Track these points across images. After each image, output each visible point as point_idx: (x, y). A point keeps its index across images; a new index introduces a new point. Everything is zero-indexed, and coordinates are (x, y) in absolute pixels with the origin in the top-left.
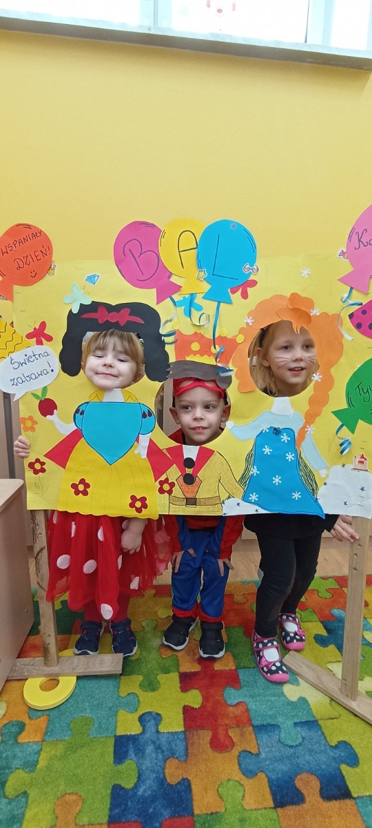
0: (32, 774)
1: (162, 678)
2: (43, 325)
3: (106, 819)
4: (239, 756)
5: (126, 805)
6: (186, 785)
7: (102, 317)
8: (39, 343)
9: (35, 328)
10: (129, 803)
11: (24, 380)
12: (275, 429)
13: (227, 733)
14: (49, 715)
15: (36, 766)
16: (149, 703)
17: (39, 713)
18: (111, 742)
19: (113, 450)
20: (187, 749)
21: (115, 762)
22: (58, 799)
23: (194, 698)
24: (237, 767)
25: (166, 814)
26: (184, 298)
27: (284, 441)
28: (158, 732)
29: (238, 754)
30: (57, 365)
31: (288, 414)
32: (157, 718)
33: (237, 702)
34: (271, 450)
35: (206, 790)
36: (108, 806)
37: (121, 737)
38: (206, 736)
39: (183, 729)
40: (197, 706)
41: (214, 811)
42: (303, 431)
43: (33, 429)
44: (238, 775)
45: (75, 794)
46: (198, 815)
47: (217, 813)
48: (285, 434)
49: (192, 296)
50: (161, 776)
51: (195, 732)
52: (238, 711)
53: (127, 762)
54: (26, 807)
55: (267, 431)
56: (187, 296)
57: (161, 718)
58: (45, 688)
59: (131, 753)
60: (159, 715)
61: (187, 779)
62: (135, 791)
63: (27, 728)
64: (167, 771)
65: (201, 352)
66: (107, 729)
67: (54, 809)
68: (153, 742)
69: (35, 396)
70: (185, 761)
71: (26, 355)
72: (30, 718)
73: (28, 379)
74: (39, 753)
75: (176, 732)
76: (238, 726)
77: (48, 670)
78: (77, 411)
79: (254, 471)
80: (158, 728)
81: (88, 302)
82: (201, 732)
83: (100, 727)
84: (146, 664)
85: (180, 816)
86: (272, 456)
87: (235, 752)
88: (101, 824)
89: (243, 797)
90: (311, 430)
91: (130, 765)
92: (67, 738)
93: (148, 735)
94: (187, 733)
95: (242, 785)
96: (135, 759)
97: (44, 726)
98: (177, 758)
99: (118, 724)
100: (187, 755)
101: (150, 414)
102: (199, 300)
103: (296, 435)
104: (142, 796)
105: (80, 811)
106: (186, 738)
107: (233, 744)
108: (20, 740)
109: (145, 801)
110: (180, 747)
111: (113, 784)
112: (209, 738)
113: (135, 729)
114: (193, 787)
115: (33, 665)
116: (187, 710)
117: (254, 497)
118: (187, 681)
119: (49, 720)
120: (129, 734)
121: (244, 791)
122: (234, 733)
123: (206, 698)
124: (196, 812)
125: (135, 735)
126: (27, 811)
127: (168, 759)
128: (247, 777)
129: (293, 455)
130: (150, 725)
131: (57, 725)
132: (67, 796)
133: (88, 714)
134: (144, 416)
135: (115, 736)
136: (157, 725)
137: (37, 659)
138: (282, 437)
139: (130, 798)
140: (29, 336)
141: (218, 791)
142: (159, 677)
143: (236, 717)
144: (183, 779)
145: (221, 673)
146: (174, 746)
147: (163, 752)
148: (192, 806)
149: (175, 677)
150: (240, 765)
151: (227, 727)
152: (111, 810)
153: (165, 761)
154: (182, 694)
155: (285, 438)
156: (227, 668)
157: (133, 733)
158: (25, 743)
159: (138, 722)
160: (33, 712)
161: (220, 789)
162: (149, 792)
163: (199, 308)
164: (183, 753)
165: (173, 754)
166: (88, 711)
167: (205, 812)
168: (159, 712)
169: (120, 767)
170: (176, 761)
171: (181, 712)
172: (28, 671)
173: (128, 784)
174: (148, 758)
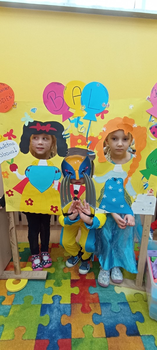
0: (6, 318)
1: (63, 281)
2: (12, 131)
3: (35, 338)
4: (93, 315)
5: (44, 333)
6: (69, 326)
7: (38, 128)
8: (10, 139)
9: (8, 132)
10: (45, 332)
11: (3, 155)
12: (114, 178)
13: (89, 306)
14: (15, 294)
15: (8, 314)
16: (57, 291)
17: (11, 293)
18: (40, 307)
19: (43, 187)
20: (71, 311)
21: (40, 315)
22: (16, 328)
23: (76, 290)
24: (91, 320)
25: (60, 337)
26: (75, 119)
27: (118, 183)
28: (59, 303)
29: (92, 314)
30: (18, 149)
31: (121, 172)
32: (60, 298)
33: (94, 293)
34: (112, 188)
35: (77, 328)
36: (36, 332)
37: (44, 305)
38: (80, 306)
39: (70, 303)
40: (77, 294)
41: (80, 337)
42: (127, 179)
43: (7, 177)
44: (91, 323)
45: (23, 327)
46: (73, 339)
47: (81, 338)
48: (119, 181)
49: (79, 118)
50: (59, 322)
51: (75, 305)
52: (94, 297)
53: (46, 315)
54: (3, 331)
55: (111, 179)
56: (76, 118)
57: (62, 298)
58: (14, 283)
59: (48, 312)
60: (61, 296)
61: (70, 324)
62: (48, 327)
63: (6, 299)
64: (62, 320)
65: (82, 144)
66: (39, 301)
67: (14, 332)
68: (57, 308)
69: (8, 162)
70: (70, 316)
71: (3, 144)
72: (7, 295)
73: (5, 155)
74: (10, 309)
75: (67, 304)
76: (93, 303)
77: (16, 276)
78: (27, 169)
79: (104, 196)
80: (60, 302)
81: (32, 121)
82: (78, 304)
83: (36, 300)
84: (57, 275)
85: (66, 338)
86: (112, 190)
87: (91, 313)
88: (33, 340)
89: (93, 332)
90: (130, 179)
91: (47, 317)
92: (22, 304)
93: (55, 304)
94: (72, 305)
95: (93, 327)
96: (49, 314)
97: (13, 298)
98: (67, 315)
99: (43, 299)
100: (71, 314)
101: (59, 171)
102: (81, 120)
103: (124, 181)
104: (51, 329)
105: (25, 334)
106: (71, 307)
107: (91, 310)
108: (3, 303)
109: (52, 332)
110: (68, 310)
111: (39, 323)
112: (81, 307)
113: (50, 302)
114: (72, 327)
115: (10, 274)
116: (72, 295)
117: (104, 207)
118: (74, 283)
119: (15, 296)
120: (47, 304)
121: (94, 330)
122: (91, 306)
123: (81, 291)
124: (73, 337)
125: (50, 304)
126: (3, 332)
127: (63, 315)
128: (95, 324)
129: (122, 189)
130: (57, 300)
131: (18, 299)
132: (20, 327)
133: (31, 294)
134: (56, 172)
135: (42, 304)
136: (59, 300)
137: (12, 271)
138: (117, 182)
139: (46, 329)
140: (5, 136)
141: (82, 329)
142: (62, 281)
143: (93, 299)
144: (68, 324)
145: (88, 280)
146: (66, 310)
147: (61, 312)
148: (71, 335)
149: (69, 281)
150: (93, 319)
151: (89, 303)
152: (37, 334)
153: (62, 315)
154: (71, 288)
155: (119, 182)
156: (91, 279)
157: (49, 303)
158: (5, 305)
159: (52, 299)
160: (9, 293)
161: (84, 329)
162: (54, 328)
163: (82, 123)
164: (69, 313)
165: (65, 313)
166: (31, 293)
167: (76, 337)
168: (61, 295)
169: (42, 317)
170: (66, 316)
171: (70, 296)
172: (8, 276)
173: (45, 324)
174: (54, 314)
